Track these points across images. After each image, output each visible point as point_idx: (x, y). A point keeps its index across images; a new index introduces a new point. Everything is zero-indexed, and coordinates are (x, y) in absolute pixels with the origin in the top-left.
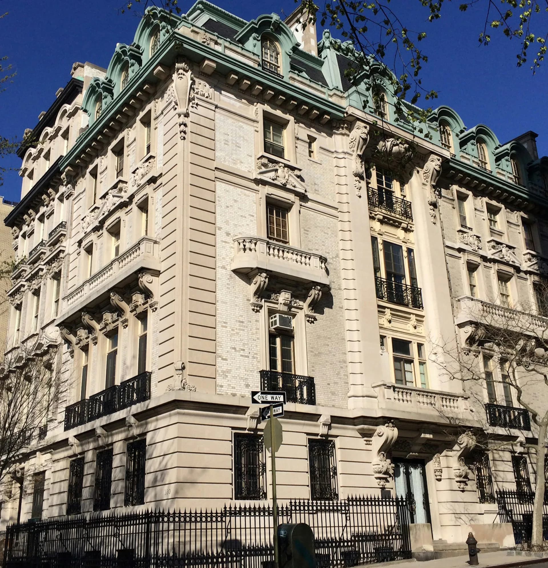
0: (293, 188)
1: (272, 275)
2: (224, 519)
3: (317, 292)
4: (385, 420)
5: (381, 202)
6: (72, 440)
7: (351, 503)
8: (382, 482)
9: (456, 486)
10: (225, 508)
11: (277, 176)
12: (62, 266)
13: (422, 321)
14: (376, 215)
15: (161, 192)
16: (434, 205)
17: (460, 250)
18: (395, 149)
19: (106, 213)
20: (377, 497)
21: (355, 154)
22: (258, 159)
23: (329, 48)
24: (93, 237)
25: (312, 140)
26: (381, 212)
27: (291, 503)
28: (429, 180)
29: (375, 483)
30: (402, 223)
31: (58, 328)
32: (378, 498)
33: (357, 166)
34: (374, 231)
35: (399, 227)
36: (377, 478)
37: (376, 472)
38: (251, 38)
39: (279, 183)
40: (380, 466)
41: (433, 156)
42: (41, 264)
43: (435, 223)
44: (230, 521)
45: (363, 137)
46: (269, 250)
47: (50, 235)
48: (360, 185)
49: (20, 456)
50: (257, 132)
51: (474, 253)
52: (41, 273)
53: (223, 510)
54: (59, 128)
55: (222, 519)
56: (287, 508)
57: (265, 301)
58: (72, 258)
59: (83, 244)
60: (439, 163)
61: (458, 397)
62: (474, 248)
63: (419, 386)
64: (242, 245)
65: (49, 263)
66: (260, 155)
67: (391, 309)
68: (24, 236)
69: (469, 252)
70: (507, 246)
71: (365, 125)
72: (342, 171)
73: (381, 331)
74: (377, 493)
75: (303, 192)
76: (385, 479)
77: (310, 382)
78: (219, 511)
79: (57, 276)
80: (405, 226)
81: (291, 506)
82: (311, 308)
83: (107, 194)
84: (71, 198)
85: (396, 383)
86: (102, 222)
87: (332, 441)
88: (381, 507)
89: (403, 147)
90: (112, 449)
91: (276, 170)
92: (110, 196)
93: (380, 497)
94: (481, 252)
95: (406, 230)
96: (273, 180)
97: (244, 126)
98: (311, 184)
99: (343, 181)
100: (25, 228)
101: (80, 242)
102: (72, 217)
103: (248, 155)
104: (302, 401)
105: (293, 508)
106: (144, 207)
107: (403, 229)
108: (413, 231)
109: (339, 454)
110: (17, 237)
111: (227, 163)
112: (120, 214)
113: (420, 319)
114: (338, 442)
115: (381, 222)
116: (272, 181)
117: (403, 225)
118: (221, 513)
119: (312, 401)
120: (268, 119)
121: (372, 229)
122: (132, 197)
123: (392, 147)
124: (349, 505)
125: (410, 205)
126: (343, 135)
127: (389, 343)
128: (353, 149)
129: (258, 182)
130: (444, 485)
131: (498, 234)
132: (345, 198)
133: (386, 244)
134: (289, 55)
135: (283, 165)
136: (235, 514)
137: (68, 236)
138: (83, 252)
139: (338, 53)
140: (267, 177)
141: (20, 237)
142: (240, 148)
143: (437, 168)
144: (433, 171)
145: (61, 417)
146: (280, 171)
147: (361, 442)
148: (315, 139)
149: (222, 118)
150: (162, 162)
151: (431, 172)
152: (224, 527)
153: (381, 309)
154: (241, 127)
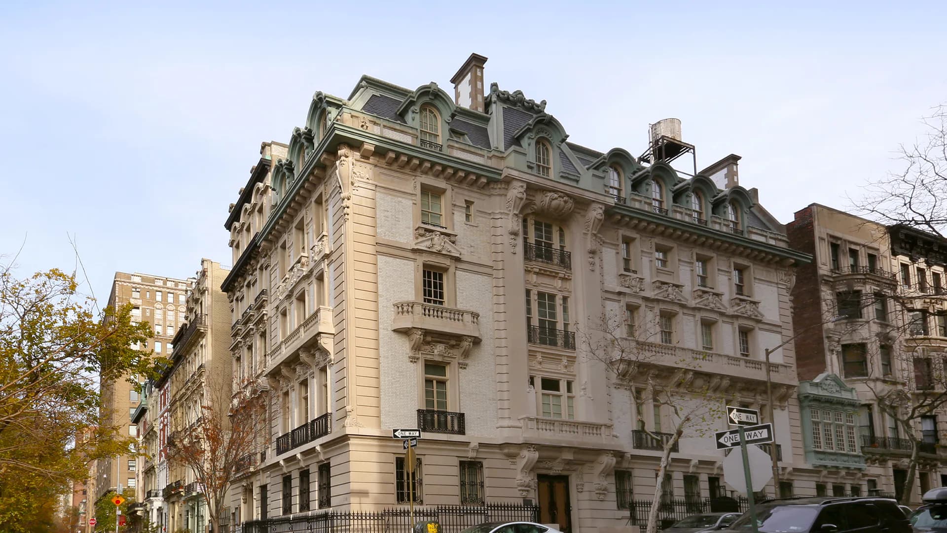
0: (449, 254)
1: (426, 332)
2: (384, 518)
3: (468, 344)
4: (527, 445)
5: (539, 256)
6: (282, 463)
7: (489, 508)
8: (524, 493)
9: (595, 497)
10: (385, 510)
11: (433, 245)
12: (267, 327)
13: (575, 361)
14: (532, 268)
15: (332, 266)
16: (593, 252)
17: (620, 293)
18: (554, 203)
19: (294, 284)
20: (519, 505)
21: (511, 214)
22: (416, 230)
23: (495, 103)
24: (286, 304)
25: (469, 204)
26: (537, 265)
27: (438, 507)
28: (590, 229)
29: (518, 494)
30: (558, 273)
31: (265, 378)
32: (521, 505)
33: (514, 224)
34: (530, 283)
35: (557, 277)
36: (520, 490)
37: (519, 486)
38: (410, 112)
39: (434, 250)
40: (523, 481)
41: (594, 205)
42: (251, 326)
43: (593, 271)
44: (388, 520)
45: (519, 196)
46: (425, 311)
47: (256, 300)
48: (516, 242)
49: (249, 474)
50: (415, 204)
51: (635, 295)
52: (251, 333)
53: (383, 512)
54: (255, 204)
55: (382, 517)
56: (434, 511)
57: (422, 353)
58: (273, 320)
59: (280, 310)
60: (601, 211)
61: (602, 425)
62: (634, 289)
63: (565, 417)
64: (400, 308)
65: (257, 324)
66: (417, 227)
67: (542, 353)
68: (237, 300)
69: (630, 295)
70: (674, 285)
71: (522, 184)
72: (499, 231)
73: (532, 372)
74: (520, 502)
75: (458, 255)
76: (528, 491)
77: (461, 417)
78: (380, 513)
79: (263, 335)
80: (562, 276)
81: (438, 509)
82: (463, 357)
83: (293, 267)
84: (269, 269)
85: (544, 416)
86: (292, 291)
87: (480, 462)
88: (526, 512)
89: (562, 200)
90: (309, 469)
91: (432, 239)
92: (295, 270)
93: (522, 505)
94: (643, 294)
95: (564, 279)
96: (429, 248)
97: (403, 201)
98: (468, 247)
99: (499, 240)
100: (238, 294)
101: (277, 307)
102: (270, 285)
103: (406, 227)
104: (453, 432)
105: (440, 511)
106: (320, 278)
107: (561, 278)
108: (571, 279)
109: (486, 472)
110: (232, 301)
111: (387, 238)
112: (304, 285)
113: (572, 360)
114: (485, 464)
115: (537, 273)
116: (428, 250)
117: (560, 275)
118: (382, 514)
119: (462, 431)
120: (426, 190)
121: (528, 282)
122: (311, 272)
123: (551, 202)
124: (488, 510)
125: (570, 254)
126: (500, 195)
127: (538, 382)
128: (510, 209)
129: (414, 251)
130: (585, 496)
131: (664, 273)
132: (500, 257)
133: (541, 295)
134: (447, 122)
135: (439, 233)
136: (397, 515)
137: (269, 301)
138: (280, 316)
139: (505, 106)
140: (422, 247)
141: (234, 300)
142: (399, 221)
143: (599, 217)
144: (595, 220)
145: (274, 445)
146: (436, 238)
147: (507, 463)
148: (473, 203)
149: (382, 195)
150: (332, 240)
151: (592, 221)
152: (384, 523)
153: (532, 354)
154: (400, 202)
